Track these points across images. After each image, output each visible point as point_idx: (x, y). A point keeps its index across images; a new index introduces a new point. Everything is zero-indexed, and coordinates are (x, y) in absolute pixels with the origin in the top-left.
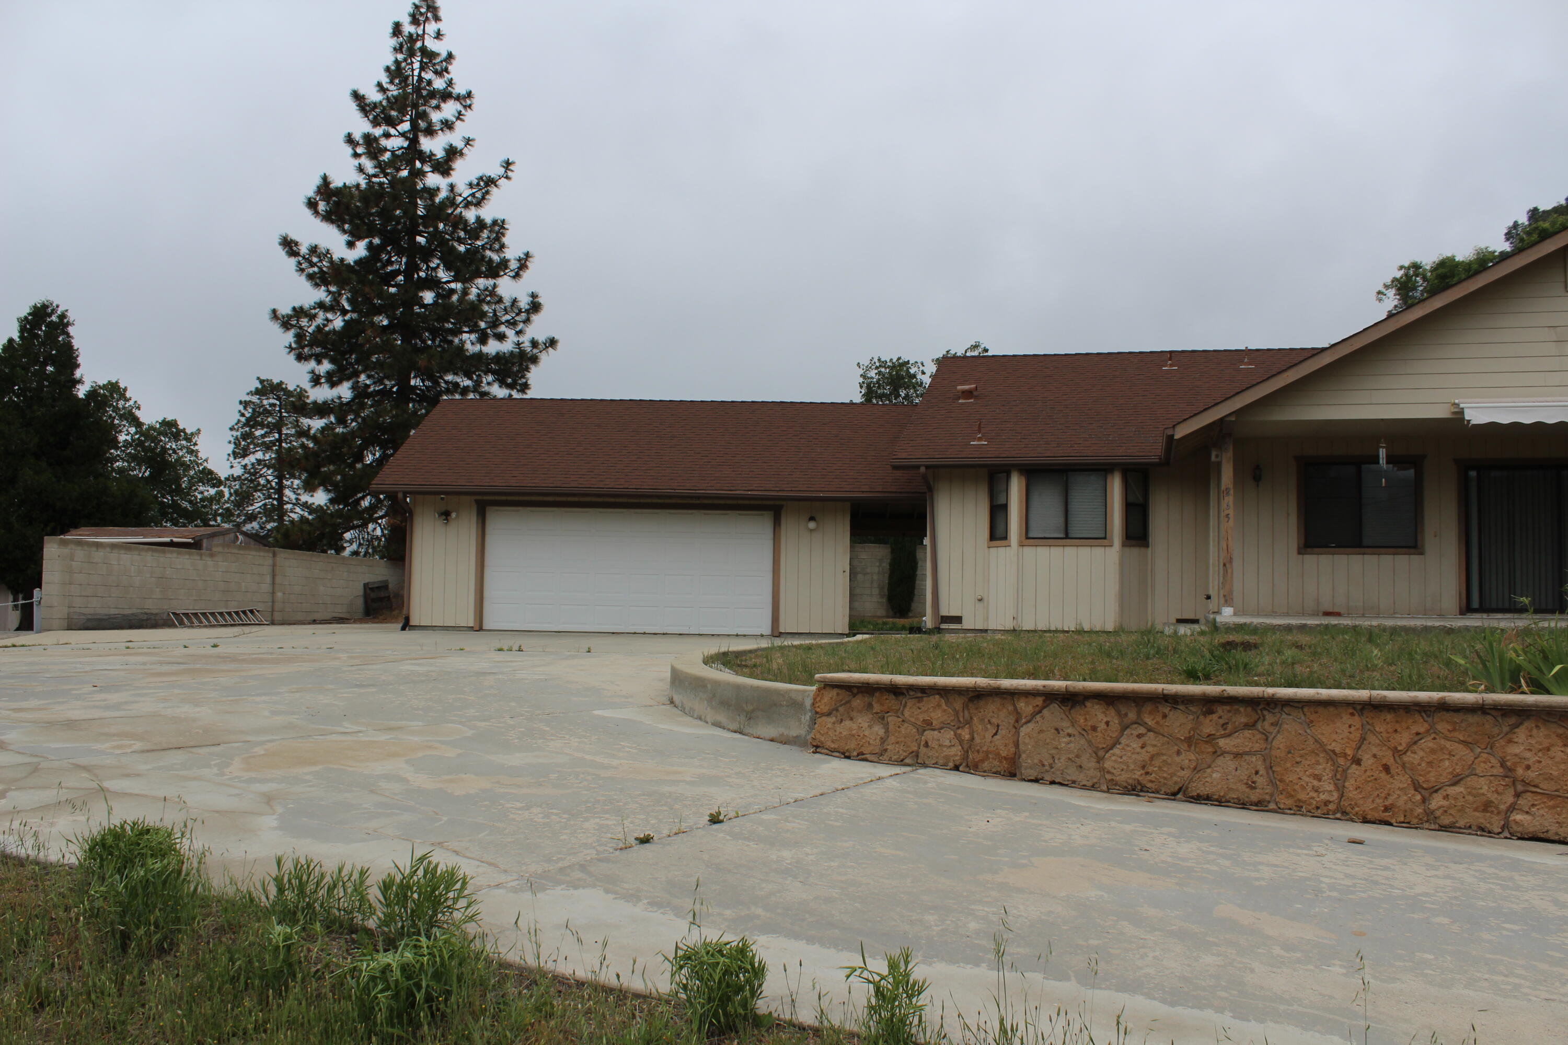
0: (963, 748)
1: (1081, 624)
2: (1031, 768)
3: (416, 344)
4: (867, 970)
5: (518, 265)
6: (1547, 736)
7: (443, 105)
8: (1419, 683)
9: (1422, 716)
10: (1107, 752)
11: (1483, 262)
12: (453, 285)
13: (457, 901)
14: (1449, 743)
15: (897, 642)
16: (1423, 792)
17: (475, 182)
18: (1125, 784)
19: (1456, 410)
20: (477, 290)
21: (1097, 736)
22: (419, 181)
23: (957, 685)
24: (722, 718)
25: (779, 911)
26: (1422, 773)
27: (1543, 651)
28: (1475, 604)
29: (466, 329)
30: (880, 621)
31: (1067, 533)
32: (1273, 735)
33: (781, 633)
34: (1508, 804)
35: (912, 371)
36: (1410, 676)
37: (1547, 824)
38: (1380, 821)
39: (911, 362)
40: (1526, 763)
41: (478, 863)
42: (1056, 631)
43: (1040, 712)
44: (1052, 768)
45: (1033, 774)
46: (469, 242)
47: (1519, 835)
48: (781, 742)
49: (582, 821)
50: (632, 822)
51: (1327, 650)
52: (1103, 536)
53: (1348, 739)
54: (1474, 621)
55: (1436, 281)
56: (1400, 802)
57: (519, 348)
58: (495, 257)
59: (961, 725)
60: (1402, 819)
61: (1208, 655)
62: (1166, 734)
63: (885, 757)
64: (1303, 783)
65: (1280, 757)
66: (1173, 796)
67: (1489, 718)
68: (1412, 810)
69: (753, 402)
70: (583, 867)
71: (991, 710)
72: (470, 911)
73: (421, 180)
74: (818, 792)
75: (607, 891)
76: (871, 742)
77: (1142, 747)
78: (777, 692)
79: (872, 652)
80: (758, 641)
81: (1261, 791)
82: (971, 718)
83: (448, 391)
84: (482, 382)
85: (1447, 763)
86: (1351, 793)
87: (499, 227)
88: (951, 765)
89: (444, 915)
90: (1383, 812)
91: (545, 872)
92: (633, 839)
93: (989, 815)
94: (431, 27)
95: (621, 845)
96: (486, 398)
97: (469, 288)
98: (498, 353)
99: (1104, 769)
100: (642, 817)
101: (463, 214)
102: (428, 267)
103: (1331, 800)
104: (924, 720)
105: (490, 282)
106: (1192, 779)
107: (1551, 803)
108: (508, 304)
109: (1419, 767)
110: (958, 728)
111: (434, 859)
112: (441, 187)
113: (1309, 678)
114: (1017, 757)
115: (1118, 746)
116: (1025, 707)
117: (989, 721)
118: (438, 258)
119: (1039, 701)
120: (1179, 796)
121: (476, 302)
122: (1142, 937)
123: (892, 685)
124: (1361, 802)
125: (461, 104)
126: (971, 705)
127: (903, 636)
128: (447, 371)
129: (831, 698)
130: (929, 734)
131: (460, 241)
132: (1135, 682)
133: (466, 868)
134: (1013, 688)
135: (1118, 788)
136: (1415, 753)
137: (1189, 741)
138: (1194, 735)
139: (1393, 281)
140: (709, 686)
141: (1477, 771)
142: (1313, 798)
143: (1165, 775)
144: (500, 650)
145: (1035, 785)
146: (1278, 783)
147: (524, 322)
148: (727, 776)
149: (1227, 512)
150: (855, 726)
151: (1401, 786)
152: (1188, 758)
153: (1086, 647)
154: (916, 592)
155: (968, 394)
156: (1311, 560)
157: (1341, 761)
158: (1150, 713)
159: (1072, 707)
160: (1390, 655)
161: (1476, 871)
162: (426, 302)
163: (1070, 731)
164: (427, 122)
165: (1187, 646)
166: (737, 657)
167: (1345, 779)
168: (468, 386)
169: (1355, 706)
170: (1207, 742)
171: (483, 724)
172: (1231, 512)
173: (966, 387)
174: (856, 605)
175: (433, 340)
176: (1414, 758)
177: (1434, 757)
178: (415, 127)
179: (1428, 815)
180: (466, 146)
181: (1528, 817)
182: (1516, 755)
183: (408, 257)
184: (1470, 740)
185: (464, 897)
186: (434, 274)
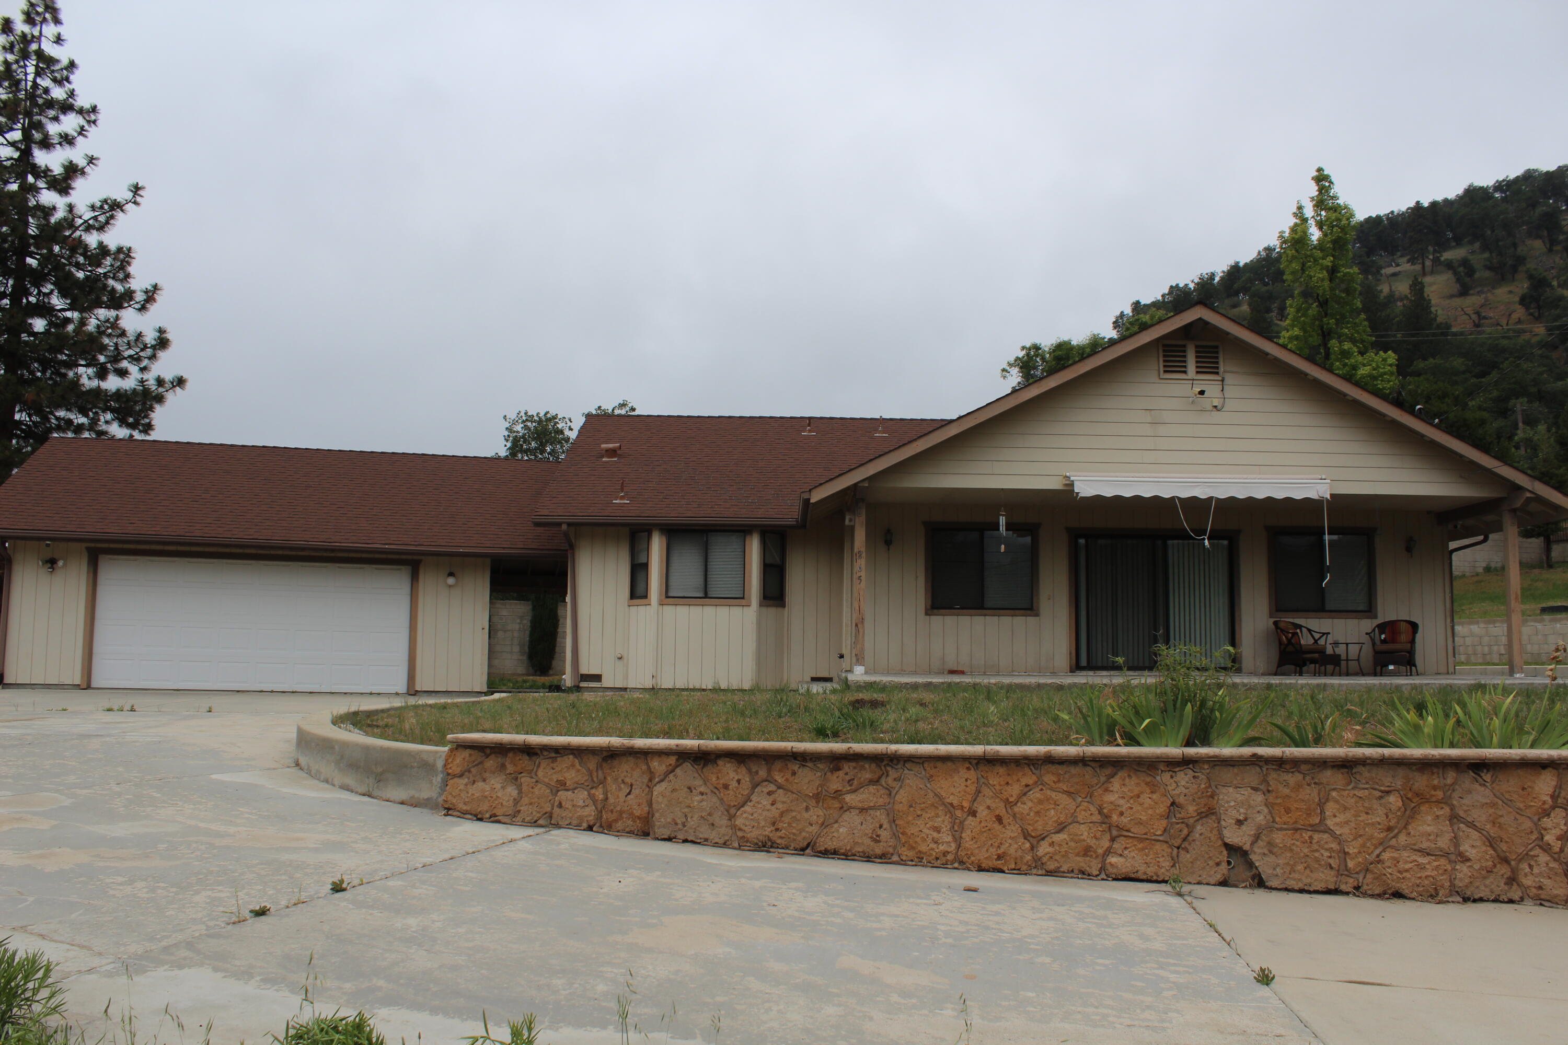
0: (596, 808)
1: (718, 683)
2: (664, 827)
3: (23, 375)
4: (489, 1039)
5: (145, 297)
6: (1138, 784)
7: (62, 117)
8: (1029, 738)
9: (1031, 769)
10: (739, 809)
11: (1096, 346)
12: (69, 314)
13: (38, 992)
14: (1054, 793)
15: (535, 700)
16: (1031, 839)
17: (98, 204)
18: (756, 841)
19: (1067, 482)
20: (96, 321)
21: (729, 794)
22: (31, 197)
23: (591, 745)
24: (350, 781)
25: (402, 981)
26: (1031, 822)
27: (1135, 707)
28: (1084, 662)
29: (83, 362)
30: (520, 679)
31: (706, 592)
32: (896, 789)
33: (417, 691)
34: (1105, 848)
35: (560, 426)
36: (1022, 731)
37: (1137, 865)
38: (993, 869)
39: (559, 417)
40: (1120, 809)
41: (68, 947)
42: (694, 690)
43: (673, 771)
44: (684, 826)
45: (666, 833)
46: (90, 268)
47: (1114, 876)
48: (411, 805)
49: (193, 895)
50: (247, 894)
51: (948, 707)
52: (742, 596)
53: (965, 792)
54: (1081, 678)
55: (1054, 363)
56: (1012, 851)
57: (143, 386)
58: (119, 287)
59: (595, 785)
60: (1013, 866)
61: (837, 713)
62: (795, 791)
63: (518, 819)
64: (924, 835)
65: (902, 811)
66: (802, 851)
67: (1088, 769)
68: (1022, 857)
69: (393, 453)
70: (190, 945)
71: (627, 770)
72: (53, 1002)
73: (34, 196)
74: (447, 856)
75: (216, 969)
76: (504, 803)
77: (772, 804)
78: (409, 753)
79: (508, 712)
80: (391, 699)
81: (885, 844)
82: (605, 778)
83: (59, 428)
84: (99, 420)
85: (1052, 812)
86: (968, 843)
87: (124, 256)
88: (585, 825)
89: (20, 1009)
90: (996, 860)
91: (147, 952)
92: (247, 912)
93: (621, 875)
94: (50, 30)
95: (234, 919)
96: (103, 437)
97: (87, 319)
98: (118, 390)
99: (735, 826)
100: (259, 887)
101: (83, 237)
102: (40, 292)
103: (949, 850)
104: (557, 781)
105: (112, 313)
106: (820, 834)
107: (1140, 846)
108: (132, 338)
109: (1028, 817)
110: (592, 788)
111: (11, 947)
112: (57, 206)
113: (930, 735)
114: (650, 816)
115: (749, 804)
116: (658, 766)
117: (623, 780)
118: (52, 283)
119: (672, 760)
120: (808, 851)
121: (95, 334)
122: (767, 991)
123: (526, 745)
124: (977, 851)
125: (85, 118)
126: (604, 765)
127: (542, 694)
128: (58, 406)
129: (464, 759)
130: (563, 795)
131: (79, 266)
132: (767, 740)
133: (51, 952)
134: (646, 747)
135: (749, 844)
136: (1025, 804)
137: (817, 797)
138: (821, 791)
139: (1016, 361)
140: (336, 747)
141: (1079, 819)
142: (932, 849)
143: (794, 831)
144: (109, 710)
145: (668, 844)
146: (900, 836)
147: (150, 358)
148: (353, 842)
149: (859, 574)
150: (487, 787)
151: (1013, 835)
152: (816, 814)
153: (721, 705)
154: (557, 649)
155: (612, 453)
156: (937, 621)
157: (958, 813)
158: (780, 771)
159: (705, 765)
160: (1005, 712)
161: (1075, 912)
162: (36, 330)
163: (702, 789)
164: (43, 134)
165: (818, 704)
166: (368, 716)
167: (962, 830)
168: (83, 424)
169: (971, 760)
170: (833, 798)
171: (85, 791)
172: (863, 574)
173: (611, 446)
174: (496, 662)
175: (44, 372)
176: (1024, 809)
177: (1042, 807)
178: (27, 137)
179: (1036, 861)
180: (88, 164)
181: (1121, 860)
182: (1111, 803)
183: (15, 279)
184: (1072, 790)
185: (46, 986)
186: (46, 300)
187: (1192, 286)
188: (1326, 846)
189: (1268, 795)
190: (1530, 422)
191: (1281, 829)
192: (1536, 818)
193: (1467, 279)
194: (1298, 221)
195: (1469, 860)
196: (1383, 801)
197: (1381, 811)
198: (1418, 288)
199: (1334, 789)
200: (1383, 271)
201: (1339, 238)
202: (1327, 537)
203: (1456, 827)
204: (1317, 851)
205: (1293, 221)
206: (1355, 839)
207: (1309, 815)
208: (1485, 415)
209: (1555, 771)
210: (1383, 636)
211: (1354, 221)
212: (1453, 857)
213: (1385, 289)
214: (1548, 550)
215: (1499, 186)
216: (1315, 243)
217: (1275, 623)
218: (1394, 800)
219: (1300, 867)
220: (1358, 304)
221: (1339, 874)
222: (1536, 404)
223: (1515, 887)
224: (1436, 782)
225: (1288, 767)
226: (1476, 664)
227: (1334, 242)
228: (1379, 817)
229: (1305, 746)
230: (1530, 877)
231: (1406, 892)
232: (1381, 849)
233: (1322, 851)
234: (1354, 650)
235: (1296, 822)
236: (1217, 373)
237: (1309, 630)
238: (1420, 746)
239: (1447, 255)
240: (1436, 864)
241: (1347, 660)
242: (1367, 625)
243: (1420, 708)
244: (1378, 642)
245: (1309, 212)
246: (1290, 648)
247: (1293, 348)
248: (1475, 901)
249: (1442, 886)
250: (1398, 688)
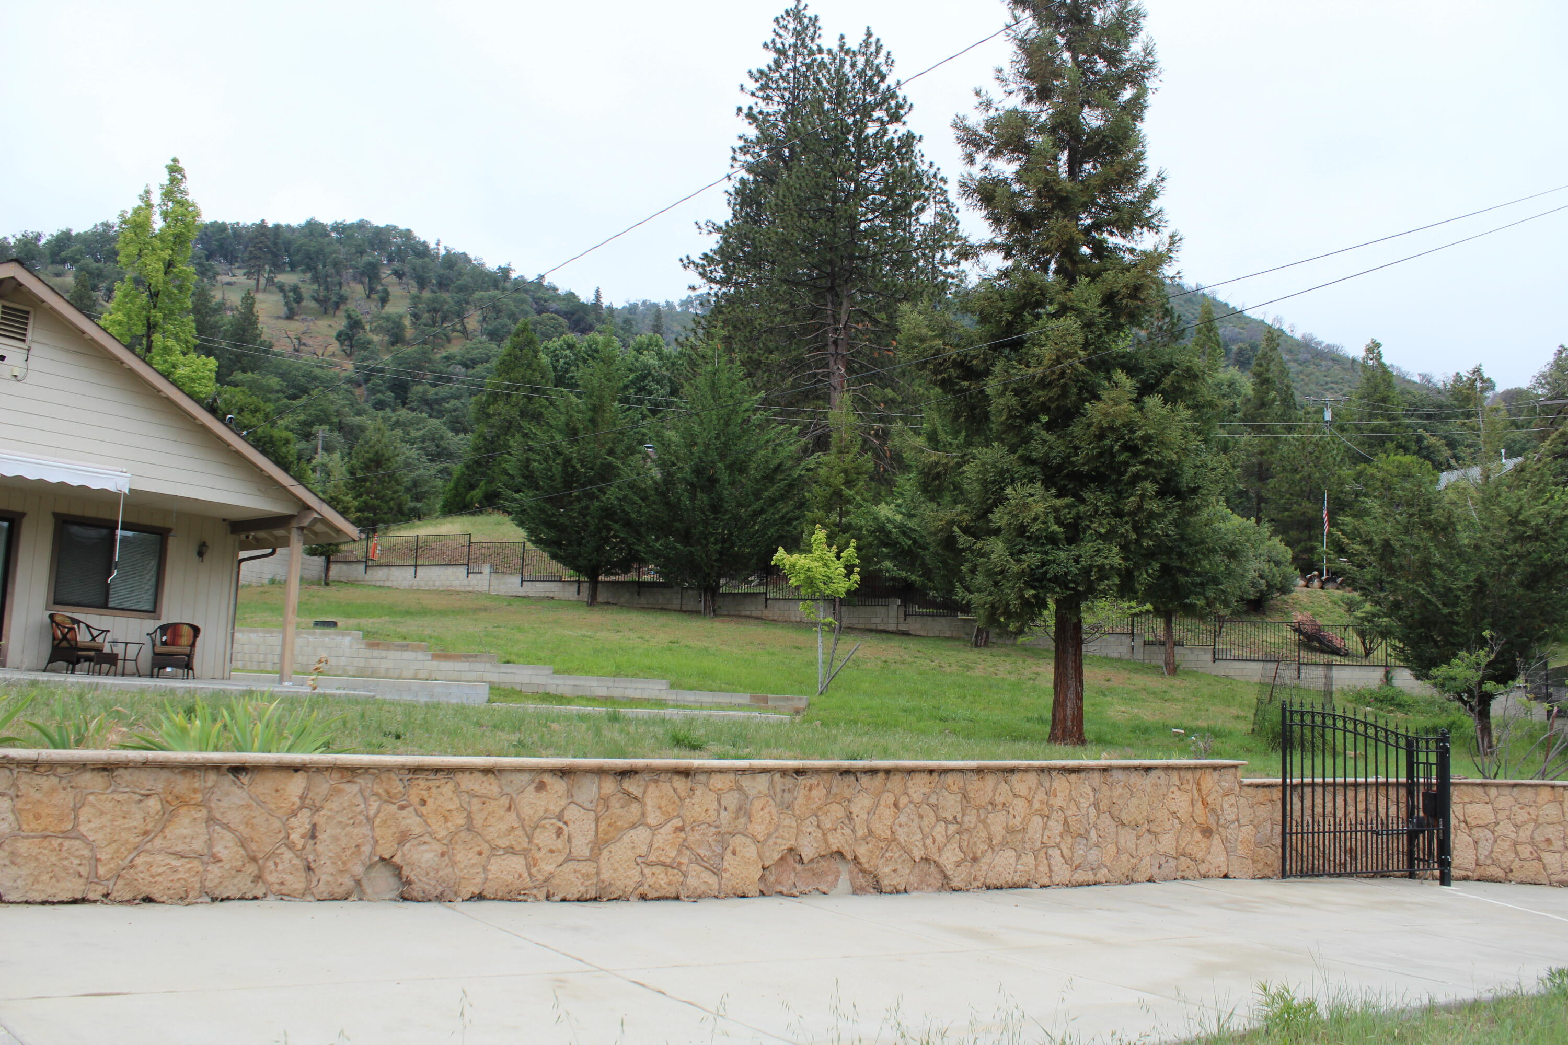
187: (12, 241)
188: (77, 853)
189: (16, 800)
190: (328, 449)
191: (27, 837)
192: (285, 818)
193: (295, 305)
194: (143, 205)
195: (220, 861)
196: (142, 805)
197: (139, 815)
198: (249, 302)
199: (92, 793)
200: (219, 278)
201: (181, 233)
202: (119, 532)
203: (211, 829)
204: (66, 858)
205: (138, 203)
206: (109, 844)
207: (61, 821)
208: (290, 435)
209: (305, 774)
210: (164, 638)
211: (199, 221)
212: (205, 859)
213: (217, 295)
214: (327, 569)
215: (336, 228)
216: (157, 231)
217: (52, 617)
218: (154, 804)
219: (45, 877)
220: (189, 304)
221: (88, 881)
222: (336, 434)
223: (260, 884)
224: (196, 785)
225: (42, 770)
226: (251, 671)
227: (177, 236)
228: (136, 821)
229: (64, 748)
230: (275, 874)
231: (156, 896)
232: (135, 853)
233: (72, 859)
234: (132, 650)
235: (45, 829)
236: (24, 341)
237: (88, 627)
238: (185, 749)
239: (281, 278)
240: (189, 866)
241: (125, 660)
242: (151, 625)
243: (190, 711)
244: (158, 642)
245: (156, 199)
246: (64, 644)
247: (114, 333)
248: (222, 900)
249: (193, 888)
250: (172, 691)
